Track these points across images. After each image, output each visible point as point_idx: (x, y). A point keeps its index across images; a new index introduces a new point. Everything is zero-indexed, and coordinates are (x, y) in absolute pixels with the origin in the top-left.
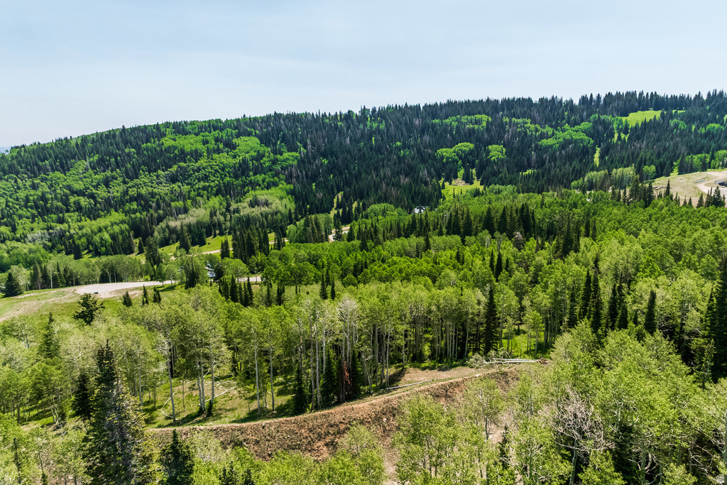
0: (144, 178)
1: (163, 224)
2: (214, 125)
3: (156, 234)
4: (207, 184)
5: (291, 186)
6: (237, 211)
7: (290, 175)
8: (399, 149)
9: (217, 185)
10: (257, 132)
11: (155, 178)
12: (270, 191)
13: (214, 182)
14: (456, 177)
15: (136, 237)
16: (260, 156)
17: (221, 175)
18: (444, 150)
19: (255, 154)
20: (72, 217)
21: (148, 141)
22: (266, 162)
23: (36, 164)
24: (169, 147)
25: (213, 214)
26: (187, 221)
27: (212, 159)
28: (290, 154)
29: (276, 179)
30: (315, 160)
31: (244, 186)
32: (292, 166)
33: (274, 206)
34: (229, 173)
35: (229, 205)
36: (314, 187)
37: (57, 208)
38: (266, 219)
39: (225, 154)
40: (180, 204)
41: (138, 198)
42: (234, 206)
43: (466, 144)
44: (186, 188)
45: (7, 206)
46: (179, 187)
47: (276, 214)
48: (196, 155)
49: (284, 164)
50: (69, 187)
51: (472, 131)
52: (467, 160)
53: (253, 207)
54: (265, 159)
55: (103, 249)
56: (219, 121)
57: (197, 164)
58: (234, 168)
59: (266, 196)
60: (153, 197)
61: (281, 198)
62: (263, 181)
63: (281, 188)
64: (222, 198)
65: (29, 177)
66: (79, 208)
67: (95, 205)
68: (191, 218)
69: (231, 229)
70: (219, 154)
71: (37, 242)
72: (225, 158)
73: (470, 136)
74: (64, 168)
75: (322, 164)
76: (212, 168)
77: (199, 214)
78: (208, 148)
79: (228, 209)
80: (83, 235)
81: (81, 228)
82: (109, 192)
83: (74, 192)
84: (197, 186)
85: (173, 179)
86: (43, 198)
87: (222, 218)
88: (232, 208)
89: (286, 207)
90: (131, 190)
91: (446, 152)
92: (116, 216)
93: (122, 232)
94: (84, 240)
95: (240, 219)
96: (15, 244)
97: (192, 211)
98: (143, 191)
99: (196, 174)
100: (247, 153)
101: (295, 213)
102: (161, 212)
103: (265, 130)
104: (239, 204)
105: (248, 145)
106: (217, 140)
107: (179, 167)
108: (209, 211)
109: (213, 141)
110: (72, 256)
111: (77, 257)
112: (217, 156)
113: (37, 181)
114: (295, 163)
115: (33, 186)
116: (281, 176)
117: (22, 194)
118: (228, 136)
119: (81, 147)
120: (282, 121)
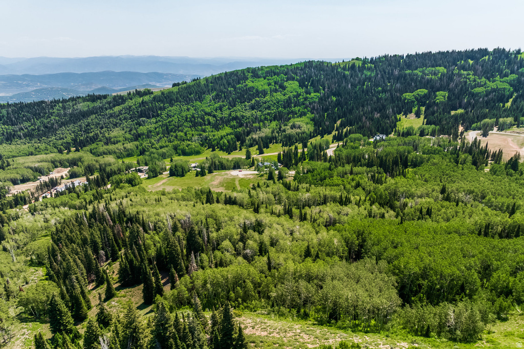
0: (238, 107)
1: (250, 137)
2: (272, 72)
3: (247, 141)
4: (270, 111)
5: (313, 115)
6: (284, 131)
7: (313, 108)
8: (379, 92)
9: (275, 113)
10: (298, 77)
11: (244, 106)
12: (302, 119)
13: (274, 110)
14: (411, 112)
15: (238, 141)
16: (298, 95)
17: (277, 106)
18: (408, 94)
19: (295, 94)
20: (208, 128)
21: (239, 83)
22: (301, 99)
23: (188, 97)
24: (250, 87)
25: (273, 132)
27: (273, 96)
28: (315, 94)
29: (306, 110)
30: (328, 99)
31: (288, 114)
32: (315, 102)
33: (302, 129)
34: (281, 105)
35: (281, 127)
36: (326, 115)
37: (200, 122)
38: (298, 136)
39: (279, 93)
40: (257, 125)
41: (236, 118)
42: (283, 128)
43: (423, 90)
44: (259, 113)
45: (179, 120)
46: (256, 112)
47: (304, 133)
48: (264, 93)
49: (311, 101)
50: (203, 110)
51: (430, 81)
52: (421, 101)
53: (292, 129)
54: (301, 97)
55: (225, 147)
56: (276, 67)
57: (265, 99)
58: (284, 102)
59: (299, 123)
60: (243, 118)
61: (307, 123)
62: (299, 111)
63: (308, 117)
64: (277, 122)
65: (186, 105)
66: (209, 123)
67: (216, 121)
68: (263, 134)
69: (281, 140)
70: (276, 93)
71: (197, 141)
72: (279, 96)
73: (428, 84)
74: (201, 99)
75: (332, 101)
76: (272, 102)
77: (266, 132)
78: (270, 88)
79: (280, 129)
80: (216, 139)
81: (214, 136)
82: (222, 114)
83: (207, 114)
84: (265, 113)
85: (253, 108)
86: (193, 117)
87: (277, 135)
89: (309, 130)
90: (232, 113)
91: (408, 96)
92: (228, 130)
93: (232, 139)
94: (215, 142)
95: (285, 136)
96: (190, 143)
97: (263, 129)
98: (238, 114)
99: (264, 105)
100: (291, 93)
101: (313, 132)
103: (302, 76)
104: (286, 127)
105: (293, 86)
106: (276, 83)
107: (256, 100)
108: (271, 130)
109: (273, 84)
110: (211, 149)
111: (214, 150)
112: (275, 94)
113: (189, 107)
114: (317, 100)
115: (188, 110)
116: (309, 108)
117: (184, 114)
118: (281, 80)
119: (207, 86)
120: (312, 69)
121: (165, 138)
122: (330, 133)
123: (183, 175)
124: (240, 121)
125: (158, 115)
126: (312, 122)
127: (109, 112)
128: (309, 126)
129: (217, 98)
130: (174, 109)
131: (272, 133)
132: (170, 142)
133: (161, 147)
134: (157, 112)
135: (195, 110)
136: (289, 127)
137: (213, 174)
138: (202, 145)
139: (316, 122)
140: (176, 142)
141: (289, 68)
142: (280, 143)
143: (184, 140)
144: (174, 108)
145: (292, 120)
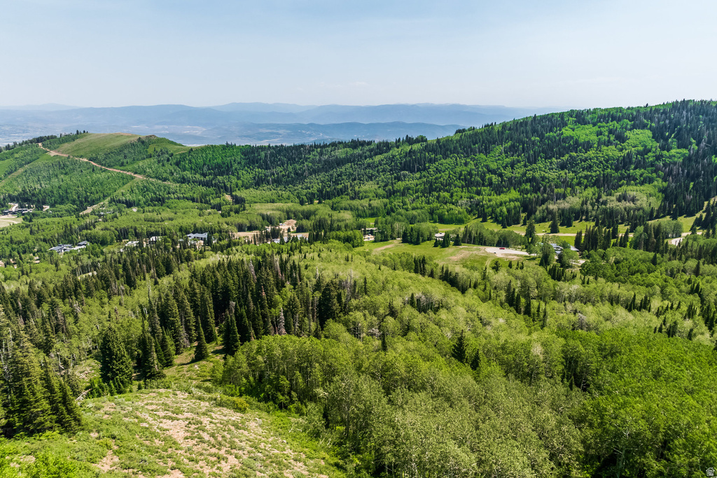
0: (540, 164)
1: (544, 207)
2: (612, 115)
3: (538, 213)
4: (589, 173)
5: (665, 184)
6: (605, 203)
7: (670, 173)
9: (597, 175)
10: (653, 124)
11: (549, 164)
12: (642, 188)
13: (596, 172)
15: (523, 212)
16: (647, 151)
17: (604, 166)
19: (641, 148)
20: (486, 190)
21: (551, 130)
22: (650, 157)
23: (470, 147)
24: (567, 137)
25: (584, 203)
26: (562, 206)
27: (600, 151)
28: (678, 150)
29: (654, 175)
30: (703, 159)
31: (620, 179)
32: (675, 163)
33: (638, 203)
34: (611, 165)
35: (600, 197)
36: (691, 186)
37: (477, 182)
38: (628, 214)
39: (613, 147)
40: (561, 190)
42: (604, 198)
44: (571, 175)
45: (449, 177)
46: (566, 174)
47: (639, 210)
48: (588, 146)
49: (668, 161)
50: (487, 166)
53: (620, 201)
54: (650, 154)
55: (501, 218)
56: (620, 109)
57: (586, 155)
58: (618, 160)
59: (635, 193)
60: (543, 180)
61: (650, 195)
62: (641, 175)
63: (655, 186)
64: (597, 190)
65: (465, 157)
66: (491, 184)
67: (501, 182)
68: (566, 204)
69: (595, 217)
70: (608, 146)
71: (464, 206)
72: (611, 151)
74: (487, 151)
76: (597, 159)
77: (573, 201)
78: (600, 139)
79: (597, 201)
80: (491, 206)
81: (490, 201)
82: (513, 173)
84: (580, 175)
87: (590, 207)
88: (601, 200)
89: (650, 205)
90: (528, 172)
92: (514, 194)
93: (515, 207)
94: (490, 209)
95: (605, 211)
96: (453, 207)
97: (569, 198)
98: (537, 175)
99: (583, 163)
100: (634, 147)
101: (658, 211)
102: (545, 195)
103: (662, 123)
104: (609, 197)
105: (640, 138)
106: (611, 132)
107: (570, 156)
108: (582, 199)
109: (607, 134)
110: (481, 219)
111: (485, 220)
112: (606, 148)
113: (468, 160)
114: (681, 160)
115: (466, 164)
116: (660, 173)
117: (458, 169)
118: (622, 128)
119: (501, 133)
120: (684, 112)
121: (423, 198)
122: (690, 214)
123: (417, 243)
124: (536, 184)
125: (425, 169)
126: (660, 194)
127: (369, 161)
128: (652, 199)
129: (513, 150)
130: (448, 162)
131: (582, 205)
132: (428, 203)
133: (413, 209)
134: (425, 164)
135: (476, 165)
136: (614, 198)
137: (460, 247)
138: (469, 212)
139: (667, 195)
140: (435, 205)
141: (642, 111)
142: (593, 220)
143: (446, 203)
144: (448, 160)
145: (624, 187)
